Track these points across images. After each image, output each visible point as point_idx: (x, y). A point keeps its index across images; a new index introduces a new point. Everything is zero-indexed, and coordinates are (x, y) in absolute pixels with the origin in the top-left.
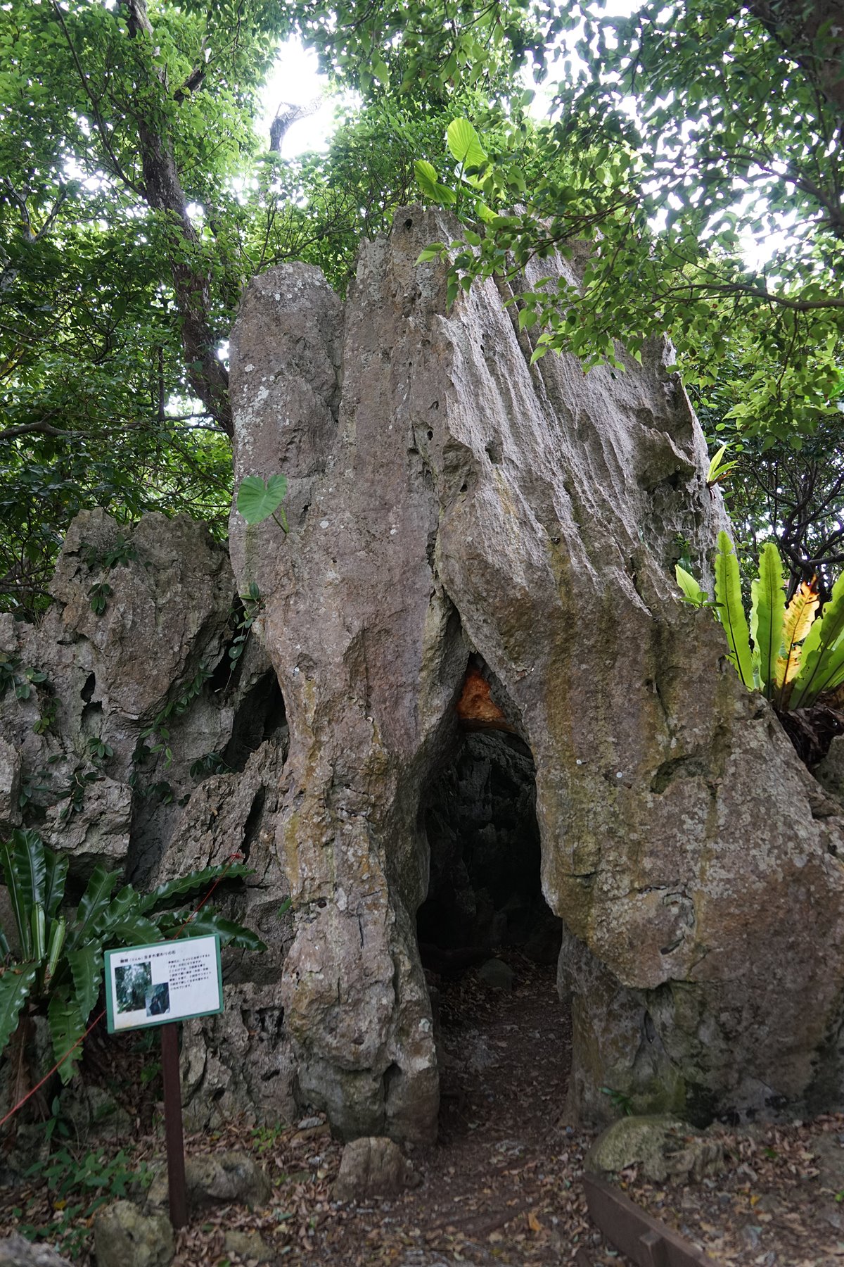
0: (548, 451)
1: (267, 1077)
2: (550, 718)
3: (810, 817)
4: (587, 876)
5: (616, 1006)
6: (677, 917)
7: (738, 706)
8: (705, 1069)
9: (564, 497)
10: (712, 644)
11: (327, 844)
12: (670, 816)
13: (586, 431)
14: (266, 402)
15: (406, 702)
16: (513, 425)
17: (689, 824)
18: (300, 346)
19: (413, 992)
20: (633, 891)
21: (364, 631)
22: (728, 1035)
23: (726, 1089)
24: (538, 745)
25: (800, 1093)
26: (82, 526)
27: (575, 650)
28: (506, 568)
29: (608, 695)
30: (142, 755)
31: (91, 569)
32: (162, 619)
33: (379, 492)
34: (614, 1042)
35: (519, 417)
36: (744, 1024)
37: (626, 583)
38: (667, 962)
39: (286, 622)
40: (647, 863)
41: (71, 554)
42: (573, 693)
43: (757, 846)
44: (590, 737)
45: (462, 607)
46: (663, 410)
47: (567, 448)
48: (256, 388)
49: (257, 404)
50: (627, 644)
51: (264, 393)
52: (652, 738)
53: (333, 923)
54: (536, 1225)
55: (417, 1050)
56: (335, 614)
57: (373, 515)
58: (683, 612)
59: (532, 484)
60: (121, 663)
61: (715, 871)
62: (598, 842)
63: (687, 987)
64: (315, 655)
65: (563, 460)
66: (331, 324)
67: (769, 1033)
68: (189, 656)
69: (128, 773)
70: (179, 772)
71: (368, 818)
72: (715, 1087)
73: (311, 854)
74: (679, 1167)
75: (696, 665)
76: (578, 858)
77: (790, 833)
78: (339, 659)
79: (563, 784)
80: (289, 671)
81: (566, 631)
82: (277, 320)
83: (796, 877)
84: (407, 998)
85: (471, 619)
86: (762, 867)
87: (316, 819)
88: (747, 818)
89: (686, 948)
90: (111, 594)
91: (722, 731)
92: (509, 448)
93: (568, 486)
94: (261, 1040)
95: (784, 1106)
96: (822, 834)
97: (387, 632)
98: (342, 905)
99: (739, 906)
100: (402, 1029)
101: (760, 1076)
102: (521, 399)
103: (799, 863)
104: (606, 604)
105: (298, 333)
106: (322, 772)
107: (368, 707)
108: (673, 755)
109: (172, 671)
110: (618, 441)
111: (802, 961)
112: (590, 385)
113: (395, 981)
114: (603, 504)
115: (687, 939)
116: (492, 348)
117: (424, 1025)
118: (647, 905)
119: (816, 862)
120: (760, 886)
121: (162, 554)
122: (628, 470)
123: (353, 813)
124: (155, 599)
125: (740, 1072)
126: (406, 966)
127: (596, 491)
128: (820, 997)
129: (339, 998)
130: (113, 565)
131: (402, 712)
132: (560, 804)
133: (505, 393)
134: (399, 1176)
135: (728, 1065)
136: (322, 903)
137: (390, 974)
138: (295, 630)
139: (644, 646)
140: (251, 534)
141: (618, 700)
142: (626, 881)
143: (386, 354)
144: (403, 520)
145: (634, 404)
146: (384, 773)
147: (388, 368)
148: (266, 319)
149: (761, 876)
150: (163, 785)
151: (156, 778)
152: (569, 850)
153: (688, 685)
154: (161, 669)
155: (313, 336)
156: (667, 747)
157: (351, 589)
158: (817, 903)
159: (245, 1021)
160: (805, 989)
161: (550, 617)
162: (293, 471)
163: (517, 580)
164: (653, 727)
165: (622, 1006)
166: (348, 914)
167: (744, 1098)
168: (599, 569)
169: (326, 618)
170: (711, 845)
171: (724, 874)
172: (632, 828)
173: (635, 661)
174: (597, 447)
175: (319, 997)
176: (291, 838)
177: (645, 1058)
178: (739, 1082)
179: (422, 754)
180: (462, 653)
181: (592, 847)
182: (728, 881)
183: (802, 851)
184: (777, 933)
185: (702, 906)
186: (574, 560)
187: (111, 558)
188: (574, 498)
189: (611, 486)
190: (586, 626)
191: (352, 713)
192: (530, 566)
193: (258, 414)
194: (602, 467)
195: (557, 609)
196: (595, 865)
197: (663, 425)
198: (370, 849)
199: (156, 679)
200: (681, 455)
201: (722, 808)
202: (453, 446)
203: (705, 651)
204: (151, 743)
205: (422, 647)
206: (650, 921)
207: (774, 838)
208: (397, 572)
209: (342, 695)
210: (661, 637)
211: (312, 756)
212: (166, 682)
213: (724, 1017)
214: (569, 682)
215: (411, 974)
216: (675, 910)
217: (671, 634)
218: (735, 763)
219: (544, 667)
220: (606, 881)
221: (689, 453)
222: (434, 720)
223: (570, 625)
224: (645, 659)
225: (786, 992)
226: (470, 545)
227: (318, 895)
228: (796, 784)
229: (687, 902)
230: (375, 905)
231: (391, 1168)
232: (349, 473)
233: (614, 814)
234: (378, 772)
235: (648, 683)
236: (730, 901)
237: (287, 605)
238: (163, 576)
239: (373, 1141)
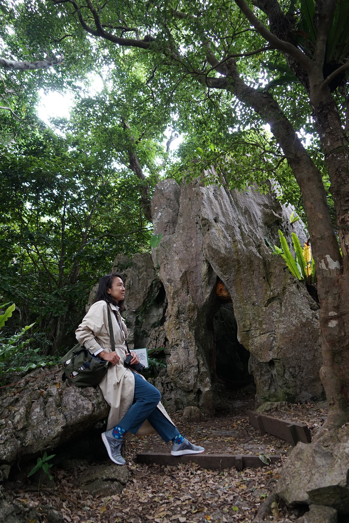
0: (233, 218)
1: (168, 400)
2: (237, 290)
3: (309, 309)
4: (247, 331)
5: (263, 372)
6: (273, 340)
7: (289, 281)
8: (289, 388)
9: (238, 230)
10: (280, 265)
11: (178, 329)
12: (270, 312)
13: (246, 212)
14: (161, 217)
15: (200, 291)
16: (223, 212)
17: (275, 314)
18: (169, 200)
19: (203, 369)
20: (260, 334)
21: (186, 272)
22: (294, 376)
23: (297, 395)
24: (233, 297)
25: (320, 395)
26: (118, 259)
27: (242, 270)
28: (219, 249)
29: (253, 282)
30: (137, 323)
31: (121, 270)
32: (140, 282)
33: (189, 235)
34: (262, 382)
35: (224, 210)
36: (297, 372)
37: (254, 250)
38: (271, 353)
39: (164, 271)
40: (264, 326)
41: (116, 266)
42: (243, 283)
43: (292, 317)
44: (249, 294)
45: (210, 262)
46: (272, 204)
47: (240, 217)
48: (158, 213)
49: (158, 217)
50: (256, 267)
51: (160, 214)
52: (266, 293)
53: (180, 351)
54: (235, 426)
55: (206, 386)
56: (178, 268)
57: (188, 241)
58: (272, 257)
59: (228, 227)
60: (130, 295)
61: (282, 326)
62: (250, 322)
63: (278, 361)
64: (172, 279)
65: (239, 221)
66: (177, 194)
67: (305, 375)
68: (149, 292)
69: (133, 328)
70: (148, 327)
71: (189, 322)
72: (293, 394)
73: (174, 332)
74: (273, 407)
75: (277, 271)
76: (244, 326)
77: (301, 312)
78: (179, 279)
79: (240, 307)
80: (166, 283)
81: (238, 265)
82: (163, 195)
83: (304, 325)
84: (202, 371)
85: (213, 264)
86: (294, 323)
87: (174, 322)
88: (290, 310)
89: (275, 348)
90: (126, 276)
91: (284, 289)
92: (221, 218)
93: (239, 227)
94: (167, 391)
95: (316, 400)
96: (313, 314)
97: (193, 272)
98: (183, 345)
99: (288, 335)
100: (201, 380)
101: (306, 390)
102: (225, 205)
103: (304, 321)
104: (249, 257)
105: (168, 197)
106: (175, 309)
107: (188, 292)
108: (271, 296)
109: (144, 297)
110: (256, 214)
111: (310, 351)
112: (247, 199)
113: (198, 366)
114: (251, 231)
115: (276, 346)
116: (216, 193)
117: (208, 379)
118: (264, 338)
119: (309, 320)
120: (294, 328)
121: (140, 264)
122: (260, 222)
123: (185, 321)
124: (138, 277)
125: (300, 389)
126: (201, 362)
127: (249, 228)
128: (318, 362)
129: (182, 370)
130: (127, 268)
131: (199, 294)
132: (239, 313)
133: (220, 204)
134: (200, 417)
135: (295, 386)
136: (177, 345)
137: (196, 363)
138: (167, 273)
139: (262, 267)
140: (157, 251)
141: (256, 283)
142: (258, 332)
143: (190, 199)
144: (196, 242)
145: (262, 203)
146: (193, 310)
147: (190, 202)
148: (160, 195)
149: (294, 325)
150: (144, 331)
151: (142, 329)
152: (242, 324)
153: (275, 277)
154: (141, 296)
155: (172, 197)
156: (270, 295)
157: (182, 261)
158: (312, 333)
159: (163, 386)
160: (313, 359)
161: (233, 261)
162: (168, 233)
163: (222, 252)
164: (266, 290)
165: (265, 372)
166: (185, 348)
167: (303, 398)
168: (247, 248)
169: (175, 269)
170: (280, 319)
171: (284, 326)
172: (259, 317)
173: (259, 272)
174: (250, 216)
175: (177, 369)
176: (168, 328)
177: (273, 387)
178: (300, 392)
179: (205, 306)
180: (215, 276)
181: (248, 323)
182: (285, 328)
183: (304, 317)
184: (300, 342)
185: (278, 336)
186: (239, 246)
187: (126, 266)
188: (241, 230)
189: (254, 226)
190: (244, 263)
191: (184, 294)
192: (226, 248)
193: (158, 220)
194: (251, 221)
195: (234, 259)
196: (250, 328)
197: (272, 208)
198: (190, 330)
199: (140, 299)
200: (277, 215)
201: (283, 308)
202: (204, 219)
203: (279, 267)
204: (140, 319)
205: (202, 275)
206: (265, 342)
207: (297, 314)
208: (194, 255)
209: (180, 289)
210: (266, 264)
211: (173, 305)
212: (142, 300)
213: (291, 370)
214: (241, 280)
215: (203, 364)
216: (272, 338)
217: (269, 263)
218: (287, 296)
219: (234, 276)
220: (253, 332)
221: (280, 215)
222: (208, 296)
223: (239, 263)
224: (262, 271)
225: (307, 361)
226: (208, 244)
227: (176, 343)
228: (306, 300)
229: (275, 336)
230: (192, 345)
231: (198, 415)
232: (181, 231)
233: (254, 314)
234: (192, 309)
235: (264, 278)
236: (286, 333)
237: (165, 267)
238: (141, 270)
239: (192, 407)
